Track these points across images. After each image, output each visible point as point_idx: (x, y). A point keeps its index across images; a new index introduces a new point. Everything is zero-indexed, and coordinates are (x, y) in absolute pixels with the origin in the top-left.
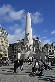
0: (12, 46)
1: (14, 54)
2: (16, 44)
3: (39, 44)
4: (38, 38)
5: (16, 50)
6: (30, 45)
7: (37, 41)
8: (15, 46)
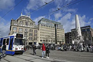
0: (67, 34)
1: (70, 41)
2: (70, 33)
3: (91, 31)
4: (89, 26)
5: (71, 38)
6: (80, 36)
7: (89, 29)
8: (69, 34)
